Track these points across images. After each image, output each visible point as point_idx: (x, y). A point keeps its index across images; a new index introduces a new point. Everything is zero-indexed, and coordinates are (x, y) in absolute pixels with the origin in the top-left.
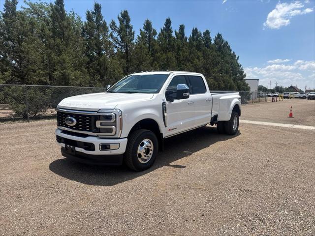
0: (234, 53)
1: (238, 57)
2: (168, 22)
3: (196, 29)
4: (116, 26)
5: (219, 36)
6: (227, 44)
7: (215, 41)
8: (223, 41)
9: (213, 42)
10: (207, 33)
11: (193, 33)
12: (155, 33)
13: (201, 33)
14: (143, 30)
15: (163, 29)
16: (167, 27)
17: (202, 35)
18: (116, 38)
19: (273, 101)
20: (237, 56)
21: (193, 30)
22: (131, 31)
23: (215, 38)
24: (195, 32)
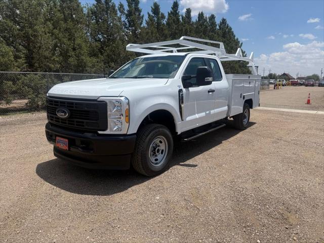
0: (237, 39)
1: (242, 43)
2: (176, 5)
3: (202, 13)
4: (124, 9)
5: (224, 21)
6: (231, 29)
7: (220, 27)
8: (228, 26)
9: (218, 27)
10: (212, 17)
11: (198, 17)
12: (163, 17)
13: (206, 18)
14: (151, 13)
15: (170, 12)
16: (174, 11)
17: (208, 20)
18: (124, 21)
19: (274, 89)
20: (240, 43)
21: (199, 14)
22: (140, 14)
23: (219, 23)
24: (201, 16)
